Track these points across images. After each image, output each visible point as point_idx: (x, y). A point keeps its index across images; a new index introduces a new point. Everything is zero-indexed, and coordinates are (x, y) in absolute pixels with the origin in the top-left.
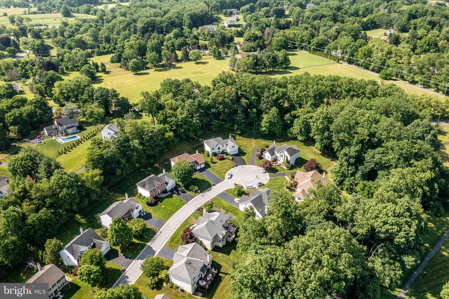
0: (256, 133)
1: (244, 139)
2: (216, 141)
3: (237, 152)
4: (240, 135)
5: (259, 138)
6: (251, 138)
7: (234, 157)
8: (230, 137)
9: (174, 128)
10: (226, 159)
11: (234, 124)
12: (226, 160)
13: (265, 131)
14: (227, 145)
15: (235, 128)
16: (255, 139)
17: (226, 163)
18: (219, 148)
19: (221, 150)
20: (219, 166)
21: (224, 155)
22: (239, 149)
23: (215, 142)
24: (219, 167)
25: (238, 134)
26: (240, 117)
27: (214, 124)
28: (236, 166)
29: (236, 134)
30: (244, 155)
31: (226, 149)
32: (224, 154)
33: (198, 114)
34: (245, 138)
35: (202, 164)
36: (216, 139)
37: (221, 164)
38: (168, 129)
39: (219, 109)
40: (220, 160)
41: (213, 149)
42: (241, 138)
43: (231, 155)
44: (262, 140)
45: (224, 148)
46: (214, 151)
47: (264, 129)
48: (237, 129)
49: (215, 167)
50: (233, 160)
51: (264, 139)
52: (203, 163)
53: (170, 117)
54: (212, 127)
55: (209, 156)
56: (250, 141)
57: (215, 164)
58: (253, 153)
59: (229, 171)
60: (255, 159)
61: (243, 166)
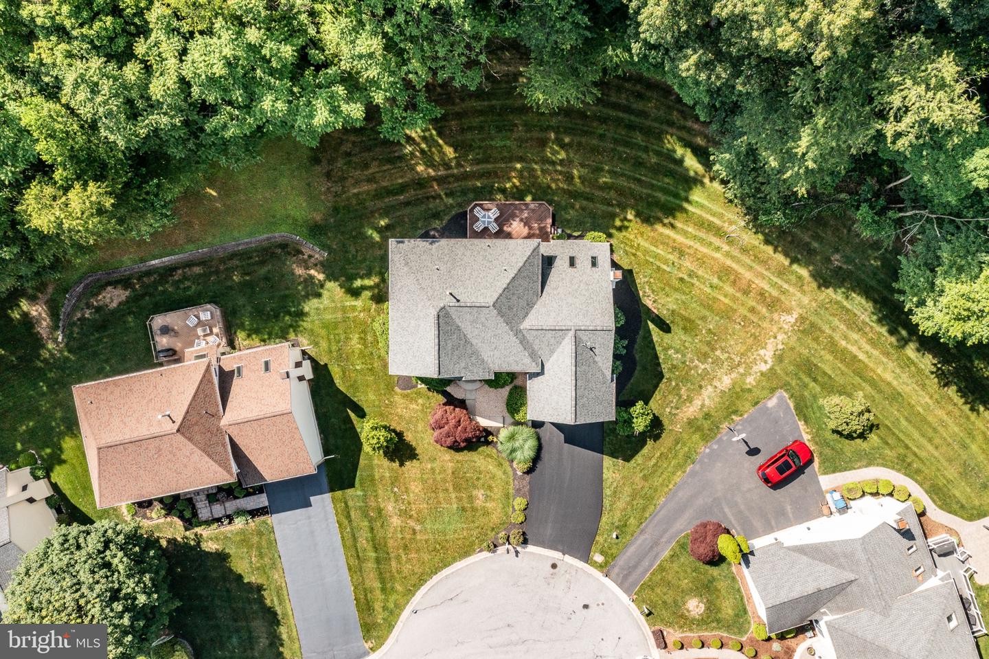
7: (558, 439)
10: (489, 442)
12: (484, 458)
20: (412, 494)
24: (405, 513)
37: (430, 487)
49: (377, 499)
50: (528, 471)
57: (397, 463)
58: (707, 450)
59: (447, 577)
60: (682, 527)
61: (559, 564)
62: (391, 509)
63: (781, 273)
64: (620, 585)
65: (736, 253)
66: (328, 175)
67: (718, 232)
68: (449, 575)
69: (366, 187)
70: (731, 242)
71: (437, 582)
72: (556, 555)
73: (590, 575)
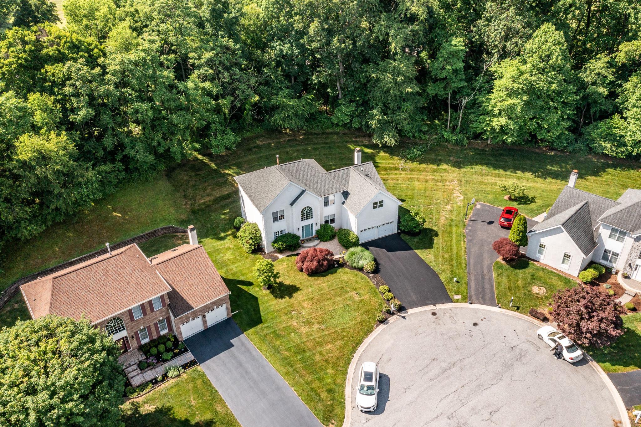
0: (457, 143)
1: (410, 165)
2: (294, 177)
3: (393, 229)
4: (390, 150)
5: (473, 162)
6: (437, 162)
7: (382, 252)
8: (357, 157)
9: (83, 112)
10: (341, 265)
11: (366, 105)
12: (343, 275)
13: (503, 130)
14: (346, 194)
15: (374, 123)
16: (458, 165)
17: (343, 290)
18: (307, 213)
19: (316, 222)
20: (307, 309)
21: (333, 246)
22: (403, 212)
23: (285, 182)
24: (308, 323)
25: (386, 148)
26: (396, 72)
27: (285, 107)
28: (401, 309)
29: (374, 147)
30: (429, 245)
31: (342, 213)
32: (332, 237)
33: (207, 55)
34: (415, 165)
35: (210, 307)
36: (292, 166)
37: (317, 301)
38: (39, 117)
39: (304, 40)
40: (313, 273)
41: (278, 217)
42: (397, 162)
43: (366, 246)
44: (484, 169)
45: (329, 211)
46: (280, 226)
47: (498, 122)
48: (384, 126)
49: (283, 322)
50: (376, 271)
51: (496, 167)
52: (218, 304)
53: (61, 59)
54: (277, 118)
55: (258, 249)
56: (437, 176)
57: (287, 297)
58: (467, 231)
59: (364, 351)
60: (489, 262)
61: (436, 311)
62: (296, 324)
63: (435, 171)
64: (485, 303)
65: (409, 172)
66: (185, 196)
67: (396, 169)
68: (365, 349)
69: (208, 199)
70: (404, 170)
71: (360, 357)
72: (430, 308)
73: (461, 308)
